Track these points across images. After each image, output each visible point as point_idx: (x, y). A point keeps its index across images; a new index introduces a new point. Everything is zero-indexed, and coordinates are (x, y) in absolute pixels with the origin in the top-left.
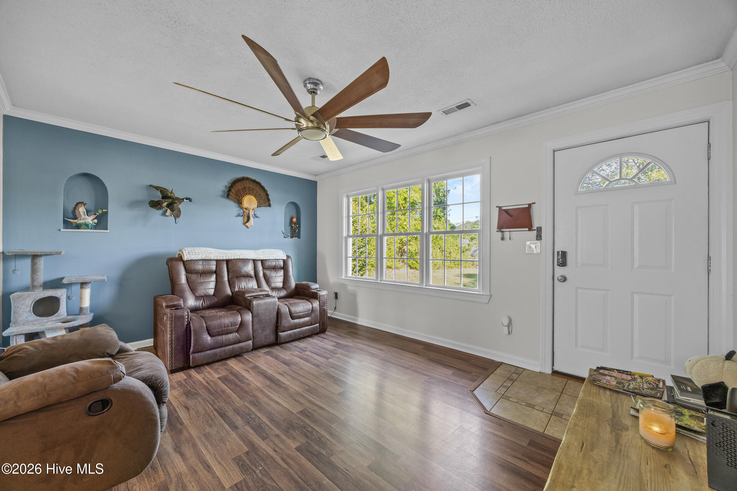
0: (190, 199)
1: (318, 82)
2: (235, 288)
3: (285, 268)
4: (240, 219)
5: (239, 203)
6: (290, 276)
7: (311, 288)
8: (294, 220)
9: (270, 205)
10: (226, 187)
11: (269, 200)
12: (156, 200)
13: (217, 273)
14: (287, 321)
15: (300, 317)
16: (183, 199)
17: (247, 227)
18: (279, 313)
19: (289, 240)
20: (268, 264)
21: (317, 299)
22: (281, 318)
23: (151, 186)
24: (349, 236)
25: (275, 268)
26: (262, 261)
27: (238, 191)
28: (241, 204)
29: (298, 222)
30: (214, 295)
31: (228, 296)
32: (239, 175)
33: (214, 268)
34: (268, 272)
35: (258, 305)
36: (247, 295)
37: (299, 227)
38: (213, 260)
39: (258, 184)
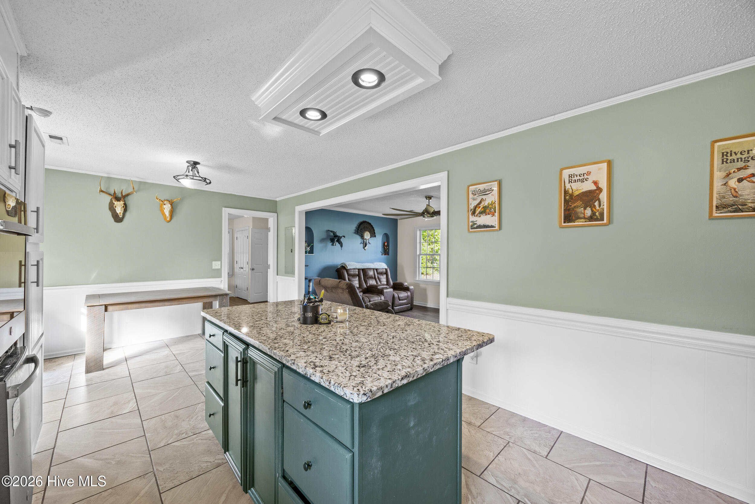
0: (344, 237)
1: (431, 197)
2: (368, 284)
3: (386, 273)
4: (362, 245)
5: (362, 237)
6: (389, 278)
7: (404, 285)
8: (386, 244)
9: (375, 236)
10: (356, 227)
11: (375, 233)
12: (332, 238)
13: (359, 275)
14: (397, 302)
15: (403, 300)
16: (342, 237)
17: (365, 250)
18: (394, 297)
19: (384, 256)
20: (379, 271)
21: (409, 291)
22: (395, 299)
23: (328, 230)
24: (420, 254)
25: (382, 274)
26: (377, 269)
27: (362, 229)
28: (363, 237)
29: (388, 245)
30: (359, 287)
31: (365, 288)
32: (361, 220)
33: (357, 273)
34: (379, 276)
35: (386, 292)
36: (379, 287)
37: (388, 249)
38: (356, 269)
39: (370, 224)
